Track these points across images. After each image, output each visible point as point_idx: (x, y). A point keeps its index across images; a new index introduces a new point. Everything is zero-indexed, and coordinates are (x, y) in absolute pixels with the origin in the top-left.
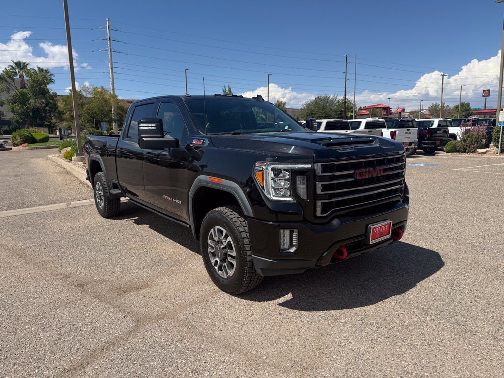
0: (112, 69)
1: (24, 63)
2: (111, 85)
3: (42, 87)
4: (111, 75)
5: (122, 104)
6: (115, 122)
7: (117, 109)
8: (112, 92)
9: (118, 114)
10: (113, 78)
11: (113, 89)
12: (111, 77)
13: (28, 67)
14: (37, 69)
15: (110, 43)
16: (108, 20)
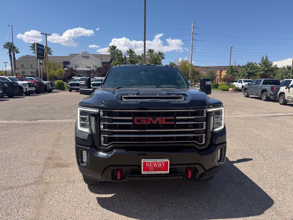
0: (192, 50)
1: (153, 50)
2: (190, 59)
3: (157, 61)
4: (191, 53)
5: (195, 69)
6: (190, 79)
7: (192, 72)
8: (190, 63)
9: (192, 75)
10: (192, 55)
11: (191, 61)
12: (191, 54)
13: (154, 52)
14: (158, 53)
15: (193, 36)
16: (193, 23)
